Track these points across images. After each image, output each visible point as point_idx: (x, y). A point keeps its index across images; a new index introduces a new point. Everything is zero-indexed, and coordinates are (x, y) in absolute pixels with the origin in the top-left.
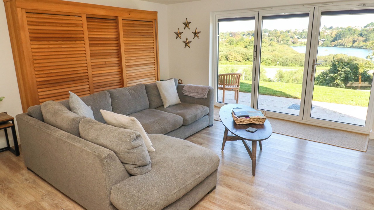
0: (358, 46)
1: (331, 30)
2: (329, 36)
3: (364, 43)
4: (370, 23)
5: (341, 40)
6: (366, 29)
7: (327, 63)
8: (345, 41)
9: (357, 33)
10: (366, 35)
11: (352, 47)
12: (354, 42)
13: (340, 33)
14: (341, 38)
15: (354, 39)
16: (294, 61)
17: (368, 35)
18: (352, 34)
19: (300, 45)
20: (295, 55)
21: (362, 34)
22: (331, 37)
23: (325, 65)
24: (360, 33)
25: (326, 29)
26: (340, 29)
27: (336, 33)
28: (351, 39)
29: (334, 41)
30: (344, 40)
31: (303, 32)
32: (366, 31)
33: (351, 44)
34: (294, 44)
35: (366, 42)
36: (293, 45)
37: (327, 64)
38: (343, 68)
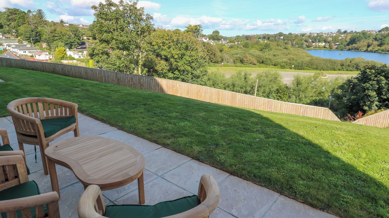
0: (372, 50)
1: (345, 34)
2: (344, 40)
3: (379, 47)
4: (385, 28)
5: (355, 44)
6: (380, 33)
7: (343, 67)
8: (360, 45)
9: (371, 37)
10: (381, 39)
11: (366, 51)
12: (369, 46)
13: (354, 38)
14: (355, 42)
15: (368, 43)
16: (309, 64)
17: (383, 40)
18: (366, 38)
19: (315, 48)
20: (310, 58)
21: (377, 39)
22: (346, 41)
23: (341, 69)
24: (374, 37)
25: (340, 34)
26: (354, 33)
27: (351, 37)
28: (365, 43)
29: (348, 45)
30: (358, 44)
31: (317, 36)
32: (381, 35)
33: (365, 49)
34: (308, 47)
35: (381, 47)
36: (307, 49)
37: (343, 69)
38: (376, 76)
